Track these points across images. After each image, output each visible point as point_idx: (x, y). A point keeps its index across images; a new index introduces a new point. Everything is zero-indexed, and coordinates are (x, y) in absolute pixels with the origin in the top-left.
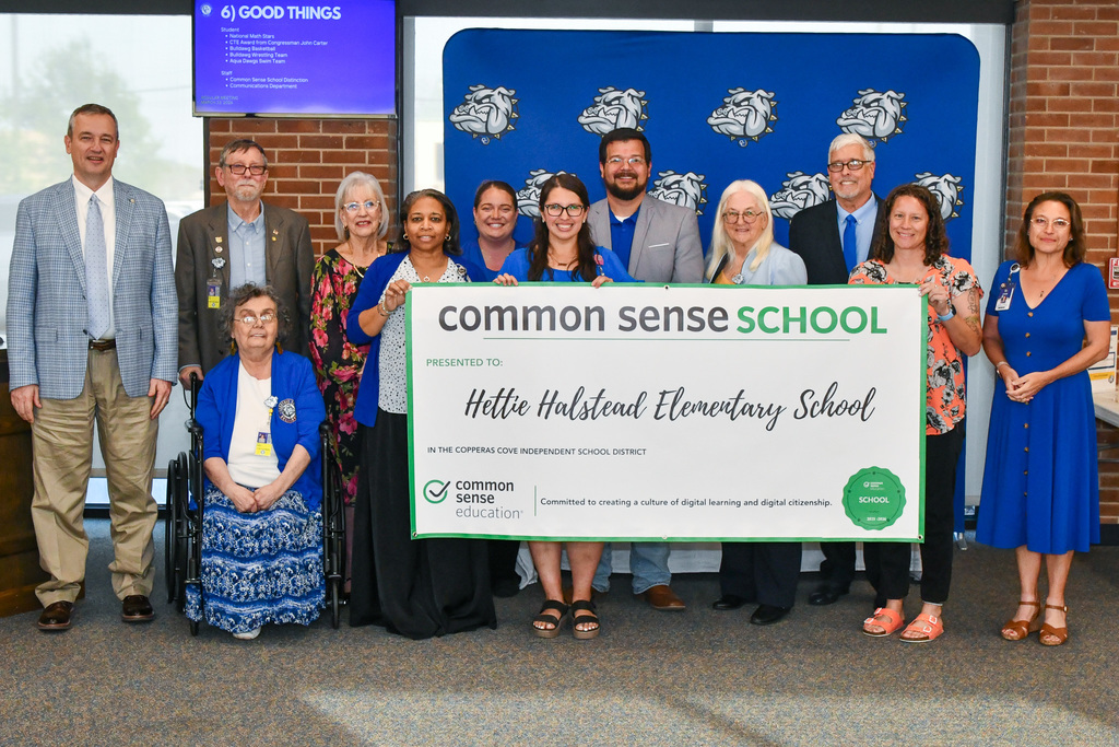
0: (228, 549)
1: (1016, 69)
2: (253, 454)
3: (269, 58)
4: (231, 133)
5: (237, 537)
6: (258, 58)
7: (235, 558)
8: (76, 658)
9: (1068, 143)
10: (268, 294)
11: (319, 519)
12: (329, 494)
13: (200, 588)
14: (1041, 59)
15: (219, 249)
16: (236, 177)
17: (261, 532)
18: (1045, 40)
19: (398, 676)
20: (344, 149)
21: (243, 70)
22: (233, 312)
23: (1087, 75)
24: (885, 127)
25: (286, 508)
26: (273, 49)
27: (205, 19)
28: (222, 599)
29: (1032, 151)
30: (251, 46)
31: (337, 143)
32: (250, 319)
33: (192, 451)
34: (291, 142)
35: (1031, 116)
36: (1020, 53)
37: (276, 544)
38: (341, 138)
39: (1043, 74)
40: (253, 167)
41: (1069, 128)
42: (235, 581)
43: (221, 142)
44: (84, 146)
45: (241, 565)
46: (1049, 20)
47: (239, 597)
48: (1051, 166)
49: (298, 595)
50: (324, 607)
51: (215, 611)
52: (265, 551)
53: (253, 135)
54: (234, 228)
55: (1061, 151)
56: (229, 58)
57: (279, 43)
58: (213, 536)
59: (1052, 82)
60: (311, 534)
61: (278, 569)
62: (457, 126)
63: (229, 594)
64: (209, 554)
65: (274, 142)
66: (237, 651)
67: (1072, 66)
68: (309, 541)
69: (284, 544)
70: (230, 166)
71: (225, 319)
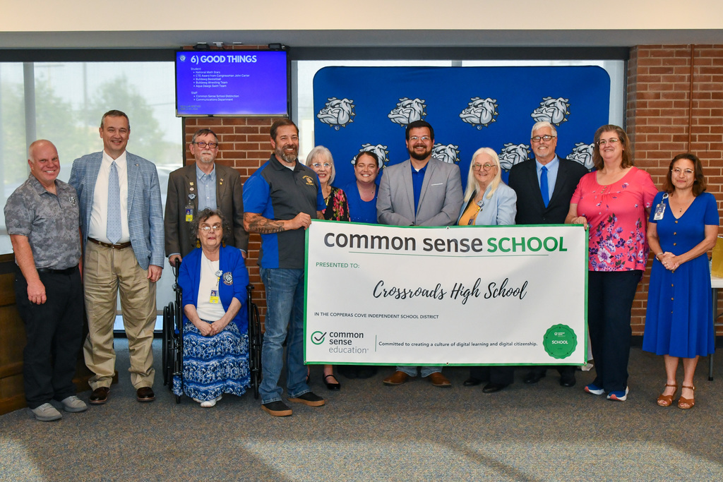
0: (199, 356)
1: (631, 85)
2: (209, 303)
3: (217, 84)
4: (197, 126)
5: (204, 348)
6: (211, 84)
7: (204, 360)
8: (113, 416)
9: (659, 126)
10: (217, 214)
11: (247, 338)
12: (252, 324)
13: (181, 377)
14: (644, 79)
15: (192, 189)
16: (201, 149)
17: (216, 343)
18: (647, 69)
19: (291, 426)
20: (259, 134)
21: (203, 91)
22: (198, 224)
23: (669, 87)
24: (558, 118)
25: (229, 330)
26: (219, 79)
27: (182, 63)
28: (197, 384)
29: (639, 130)
30: (207, 78)
31: (255, 130)
32: (207, 228)
33: (176, 302)
34: (230, 130)
35: (639, 110)
36: (633, 76)
37: (225, 350)
38: (257, 128)
39: (645, 88)
40: (210, 144)
41: (660, 117)
42: (204, 373)
43: (192, 131)
44: (110, 134)
45: (207, 363)
46: (648, 58)
47: (206, 381)
48: (650, 138)
49: (235, 378)
50: (249, 387)
51: (195, 390)
52: (219, 354)
53: (209, 127)
54: (200, 178)
55: (656, 130)
56: (195, 84)
57: (223, 76)
58: (190, 349)
59: (650, 92)
60: (242, 347)
61: (226, 363)
62: (321, 120)
63: (201, 380)
64: (187, 359)
65: (221, 130)
66: (202, 412)
67: (661, 83)
68: (241, 351)
69: (229, 350)
70: (198, 143)
71: (193, 228)
